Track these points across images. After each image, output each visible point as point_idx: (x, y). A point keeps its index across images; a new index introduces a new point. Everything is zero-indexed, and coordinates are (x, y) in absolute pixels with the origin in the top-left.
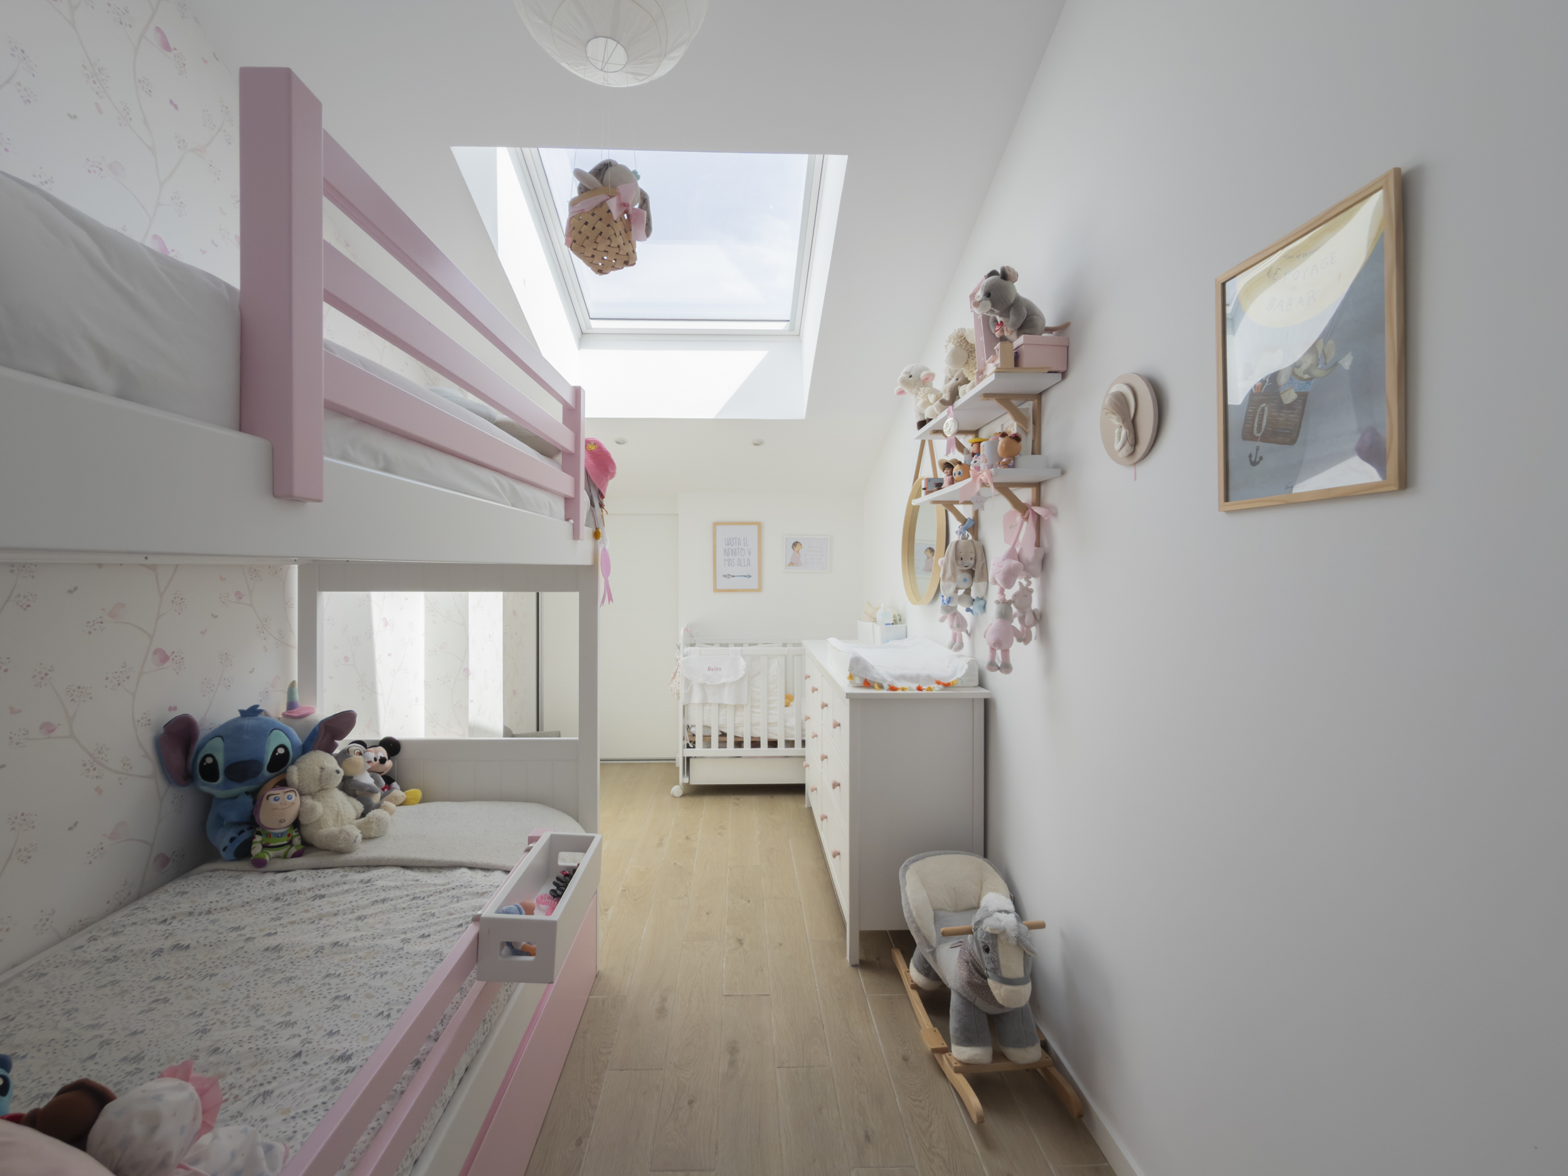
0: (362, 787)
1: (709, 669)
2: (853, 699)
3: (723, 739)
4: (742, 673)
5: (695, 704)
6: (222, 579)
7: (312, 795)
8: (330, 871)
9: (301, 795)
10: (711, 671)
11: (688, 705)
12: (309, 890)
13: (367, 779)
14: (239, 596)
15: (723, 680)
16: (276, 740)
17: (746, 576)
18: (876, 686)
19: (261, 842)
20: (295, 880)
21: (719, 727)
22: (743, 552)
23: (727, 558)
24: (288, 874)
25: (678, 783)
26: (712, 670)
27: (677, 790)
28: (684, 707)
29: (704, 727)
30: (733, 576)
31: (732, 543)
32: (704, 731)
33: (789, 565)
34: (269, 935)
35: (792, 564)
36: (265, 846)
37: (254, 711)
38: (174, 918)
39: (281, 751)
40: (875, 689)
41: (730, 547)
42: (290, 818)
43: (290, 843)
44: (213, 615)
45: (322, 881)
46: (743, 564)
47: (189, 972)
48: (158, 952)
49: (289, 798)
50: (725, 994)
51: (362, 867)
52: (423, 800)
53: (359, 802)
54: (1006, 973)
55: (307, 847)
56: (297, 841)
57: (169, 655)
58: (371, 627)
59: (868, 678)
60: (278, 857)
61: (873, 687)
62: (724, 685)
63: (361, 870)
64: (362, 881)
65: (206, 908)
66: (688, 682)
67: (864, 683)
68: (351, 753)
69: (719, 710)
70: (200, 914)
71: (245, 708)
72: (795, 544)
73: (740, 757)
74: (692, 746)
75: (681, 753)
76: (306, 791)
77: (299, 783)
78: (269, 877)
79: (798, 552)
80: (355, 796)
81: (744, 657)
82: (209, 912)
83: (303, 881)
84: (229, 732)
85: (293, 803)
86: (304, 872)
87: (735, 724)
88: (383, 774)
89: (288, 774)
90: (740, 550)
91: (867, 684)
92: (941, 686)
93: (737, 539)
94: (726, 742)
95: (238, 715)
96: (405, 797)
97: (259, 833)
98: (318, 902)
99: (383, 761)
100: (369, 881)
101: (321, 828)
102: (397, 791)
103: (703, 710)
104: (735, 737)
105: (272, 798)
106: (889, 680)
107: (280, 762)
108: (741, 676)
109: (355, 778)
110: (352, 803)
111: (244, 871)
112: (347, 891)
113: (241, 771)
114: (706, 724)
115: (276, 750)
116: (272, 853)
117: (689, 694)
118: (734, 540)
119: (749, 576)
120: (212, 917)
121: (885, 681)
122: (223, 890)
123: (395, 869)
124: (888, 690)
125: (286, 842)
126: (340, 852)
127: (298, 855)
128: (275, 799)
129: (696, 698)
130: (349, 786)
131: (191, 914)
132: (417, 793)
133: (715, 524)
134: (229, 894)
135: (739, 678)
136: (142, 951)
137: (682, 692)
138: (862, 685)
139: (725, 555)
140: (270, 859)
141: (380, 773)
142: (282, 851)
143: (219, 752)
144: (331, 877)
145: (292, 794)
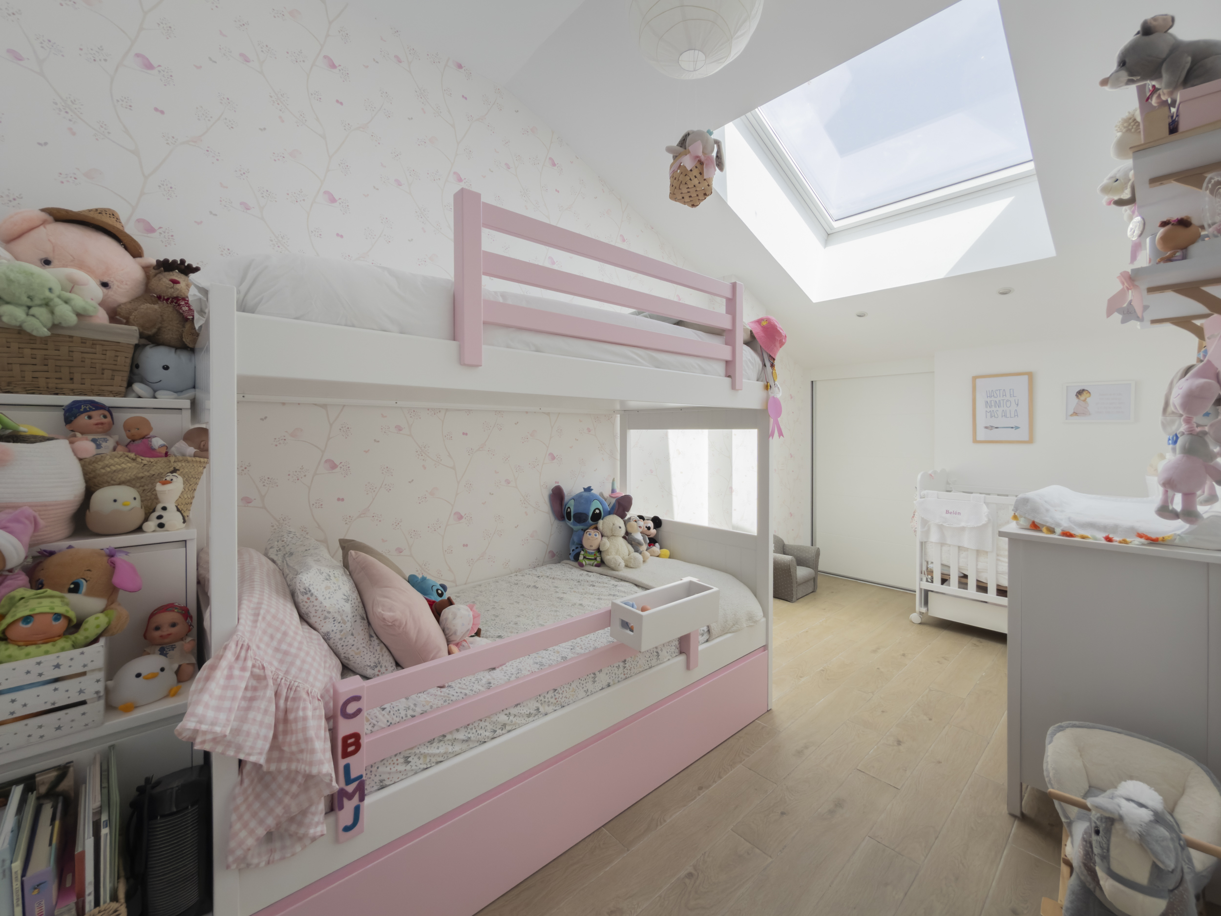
0: (635, 540)
1: (947, 512)
2: (1014, 540)
3: (964, 580)
4: (984, 520)
5: (932, 542)
6: (580, 421)
7: (608, 537)
8: (605, 577)
9: (602, 536)
10: (949, 514)
11: (925, 542)
12: (592, 582)
13: (639, 537)
14: (589, 430)
15: (963, 524)
16: (595, 505)
17: (1012, 428)
18: (1044, 529)
19: (583, 555)
20: (590, 576)
21: (959, 568)
22: (1008, 404)
23: (989, 409)
24: (589, 573)
25: (914, 611)
26: (951, 513)
27: (915, 617)
28: (922, 543)
29: (942, 565)
30: (996, 428)
31: (995, 395)
32: (942, 569)
33: (1071, 415)
34: (564, 593)
35: (1075, 414)
36: (585, 557)
37: (588, 489)
38: (542, 576)
39: (597, 511)
40: (1044, 533)
41: (993, 398)
42: (595, 547)
43: (595, 559)
44: (576, 439)
45: (600, 580)
46: (1008, 415)
47: (532, 597)
48: (529, 586)
49: (596, 535)
50: (858, 768)
51: (619, 579)
52: (670, 557)
53: (632, 548)
54: (1116, 867)
55: (602, 563)
56: (599, 559)
57: (555, 456)
58: (668, 454)
59: (1037, 520)
60: (590, 565)
61: (1041, 531)
62: (963, 529)
63: (618, 580)
64: (613, 585)
65: (553, 576)
66: (925, 522)
67: (1031, 526)
68: (631, 520)
69: (959, 552)
70: (551, 578)
71: (586, 487)
72: (1080, 393)
73: (986, 602)
74: (930, 581)
75: (918, 584)
76: (605, 534)
77: (603, 529)
78: (582, 572)
79: (1085, 400)
80: (631, 544)
81: (987, 504)
82: (554, 579)
83: (593, 577)
84: (578, 498)
85: (597, 538)
86: (595, 574)
87: (977, 569)
88: (649, 537)
89: (598, 524)
90: (1005, 401)
91: (1035, 526)
92: (1143, 540)
93: (1001, 391)
94: (966, 584)
95: (583, 490)
96: (660, 552)
97: (583, 550)
98: (591, 588)
99: (649, 528)
100: (616, 586)
101: (609, 555)
102: (656, 548)
103: (941, 549)
104: (978, 581)
105: (588, 533)
106: (1065, 525)
107: (597, 517)
108: (984, 522)
109: (632, 534)
110: (627, 547)
111: (576, 567)
112: (604, 587)
113: (580, 518)
114: (945, 563)
115: (595, 510)
116: (587, 562)
117: (927, 533)
118: (998, 392)
119: (1017, 428)
120: (554, 581)
121: (1059, 525)
122: (563, 572)
123: (631, 584)
124: (1059, 535)
125: (593, 558)
126: (613, 569)
127: (598, 566)
128: (590, 535)
129: (934, 537)
130: (627, 536)
131: (548, 577)
132: (666, 552)
133: (975, 378)
134: (565, 574)
135: (981, 524)
136: (525, 584)
137: (919, 530)
138: (1028, 527)
139: (986, 407)
140: (586, 564)
141: (648, 535)
142: (592, 562)
143: (572, 507)
144: (605, 579)
145: (597, 534)
